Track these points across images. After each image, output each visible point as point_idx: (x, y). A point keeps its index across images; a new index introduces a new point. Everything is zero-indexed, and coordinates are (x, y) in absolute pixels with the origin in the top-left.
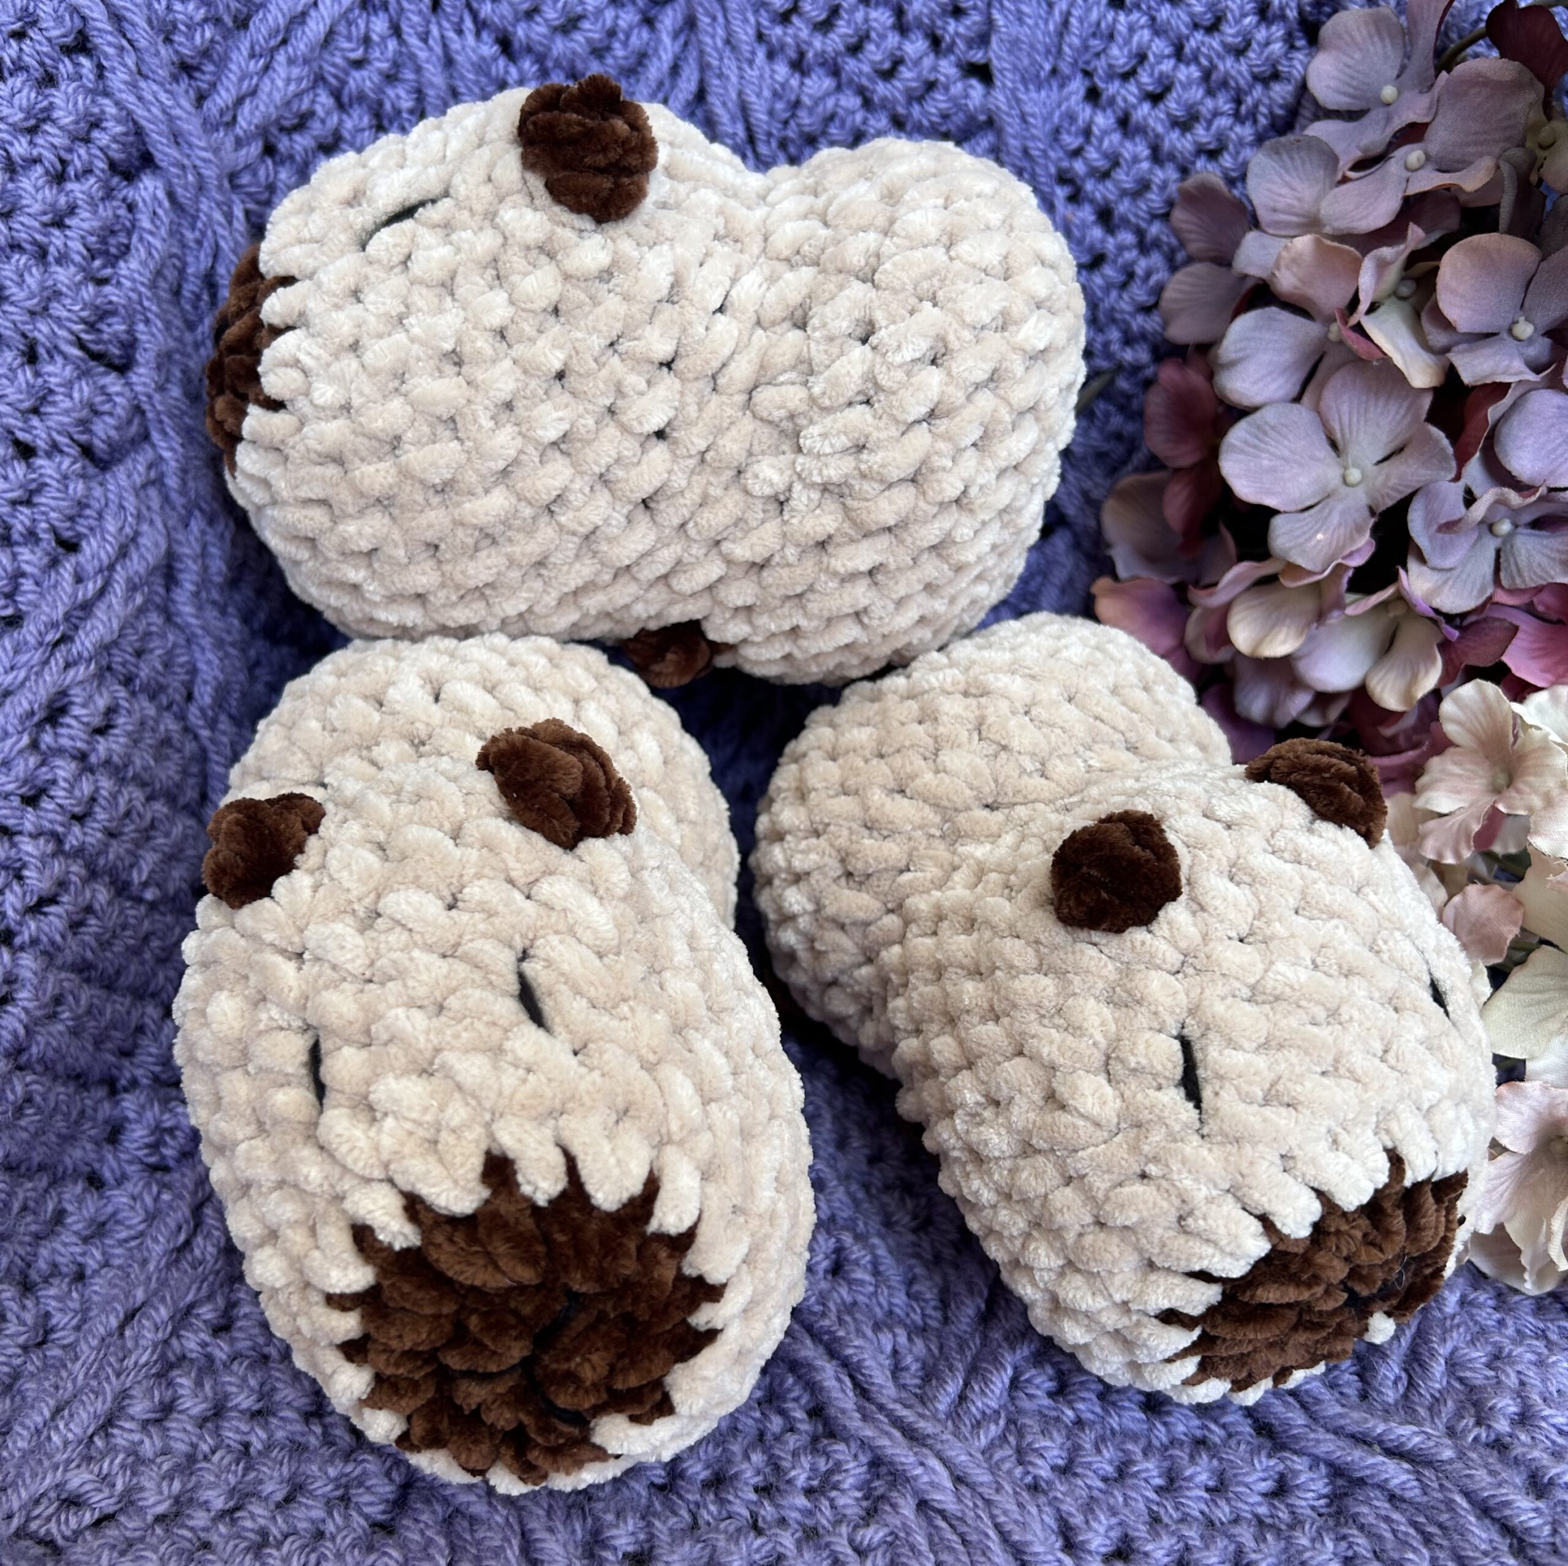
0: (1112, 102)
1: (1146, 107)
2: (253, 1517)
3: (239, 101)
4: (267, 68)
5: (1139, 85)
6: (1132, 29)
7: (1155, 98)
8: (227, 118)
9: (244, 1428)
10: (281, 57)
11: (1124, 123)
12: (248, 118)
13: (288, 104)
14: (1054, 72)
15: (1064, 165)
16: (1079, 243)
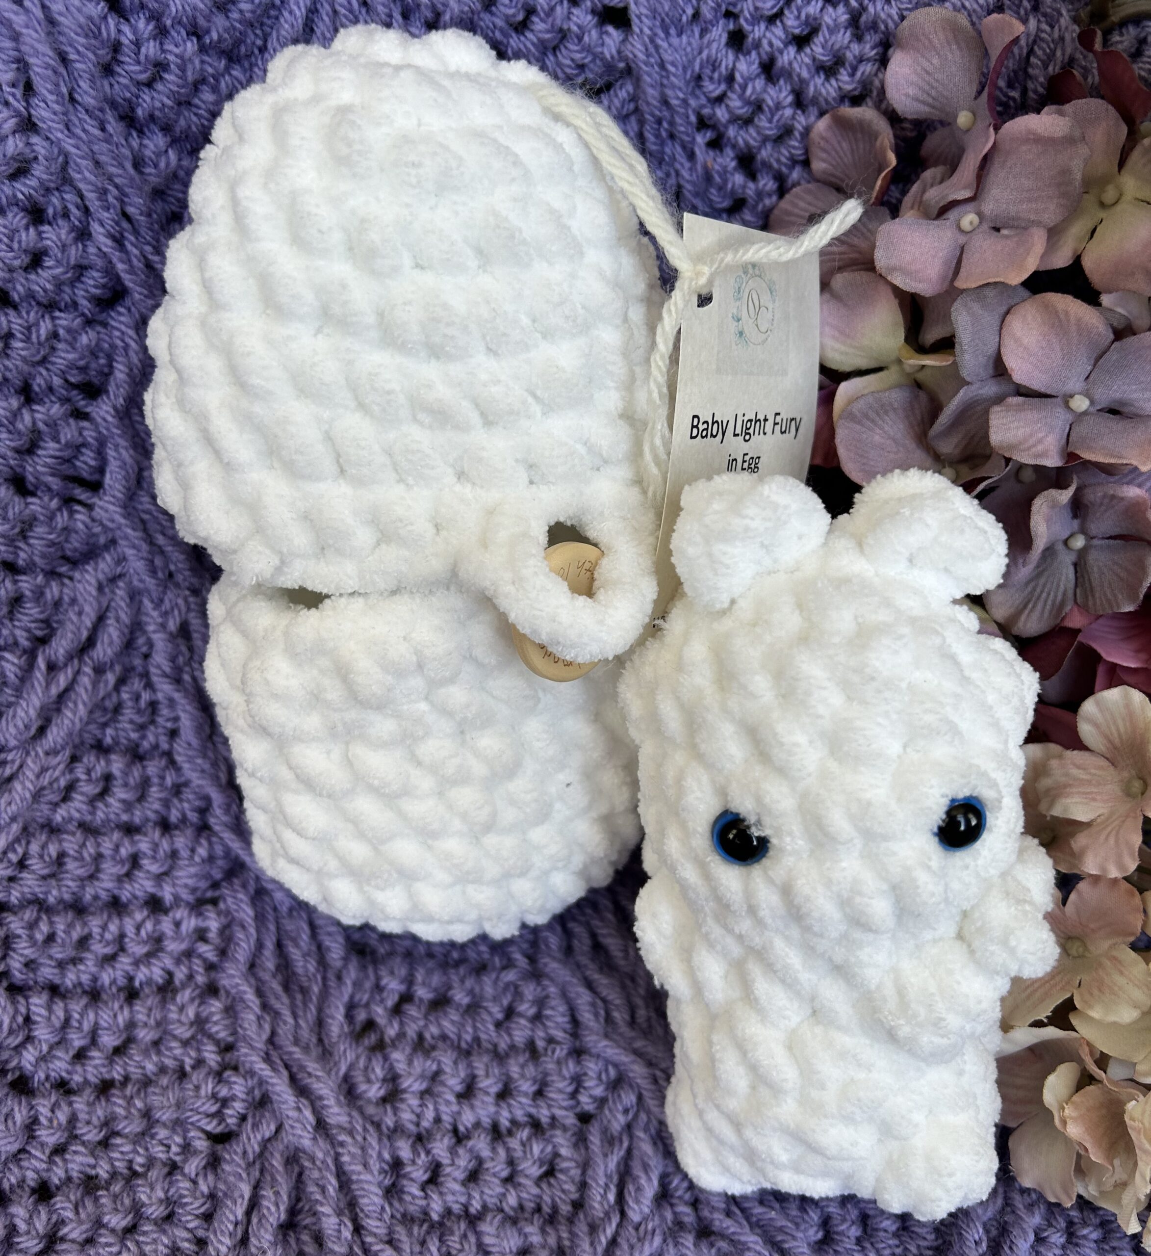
0: (757, 45)
1: (792, 51)
5: (785, 28)
7: (802, 42)
11: (768, 68)
14: (696, 15)
15: (706, 111)
16: (720, 189)
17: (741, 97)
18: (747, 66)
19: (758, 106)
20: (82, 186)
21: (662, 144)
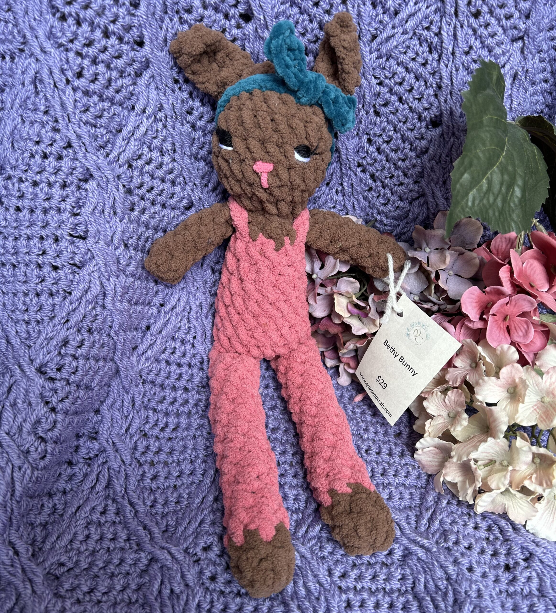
0: (375, 143)
1: (385, 145)
2: (110, 569)
3: (120, 154)
4: (128, 143)
5: (383, 139)
6: (381, 122)
7: (388, 142)
8: (117, 159)
9: (109, 543)
10: (132, 139)
11: (379, 150)
12: (123, 158)
13: (135, 152)
14: (357, 134)
15: (360, 161)
16: (365, 184)
17: (370, 158)
18: (372, 149)
19: (375, 160)
20: (186, 176)
21: (347, 171)
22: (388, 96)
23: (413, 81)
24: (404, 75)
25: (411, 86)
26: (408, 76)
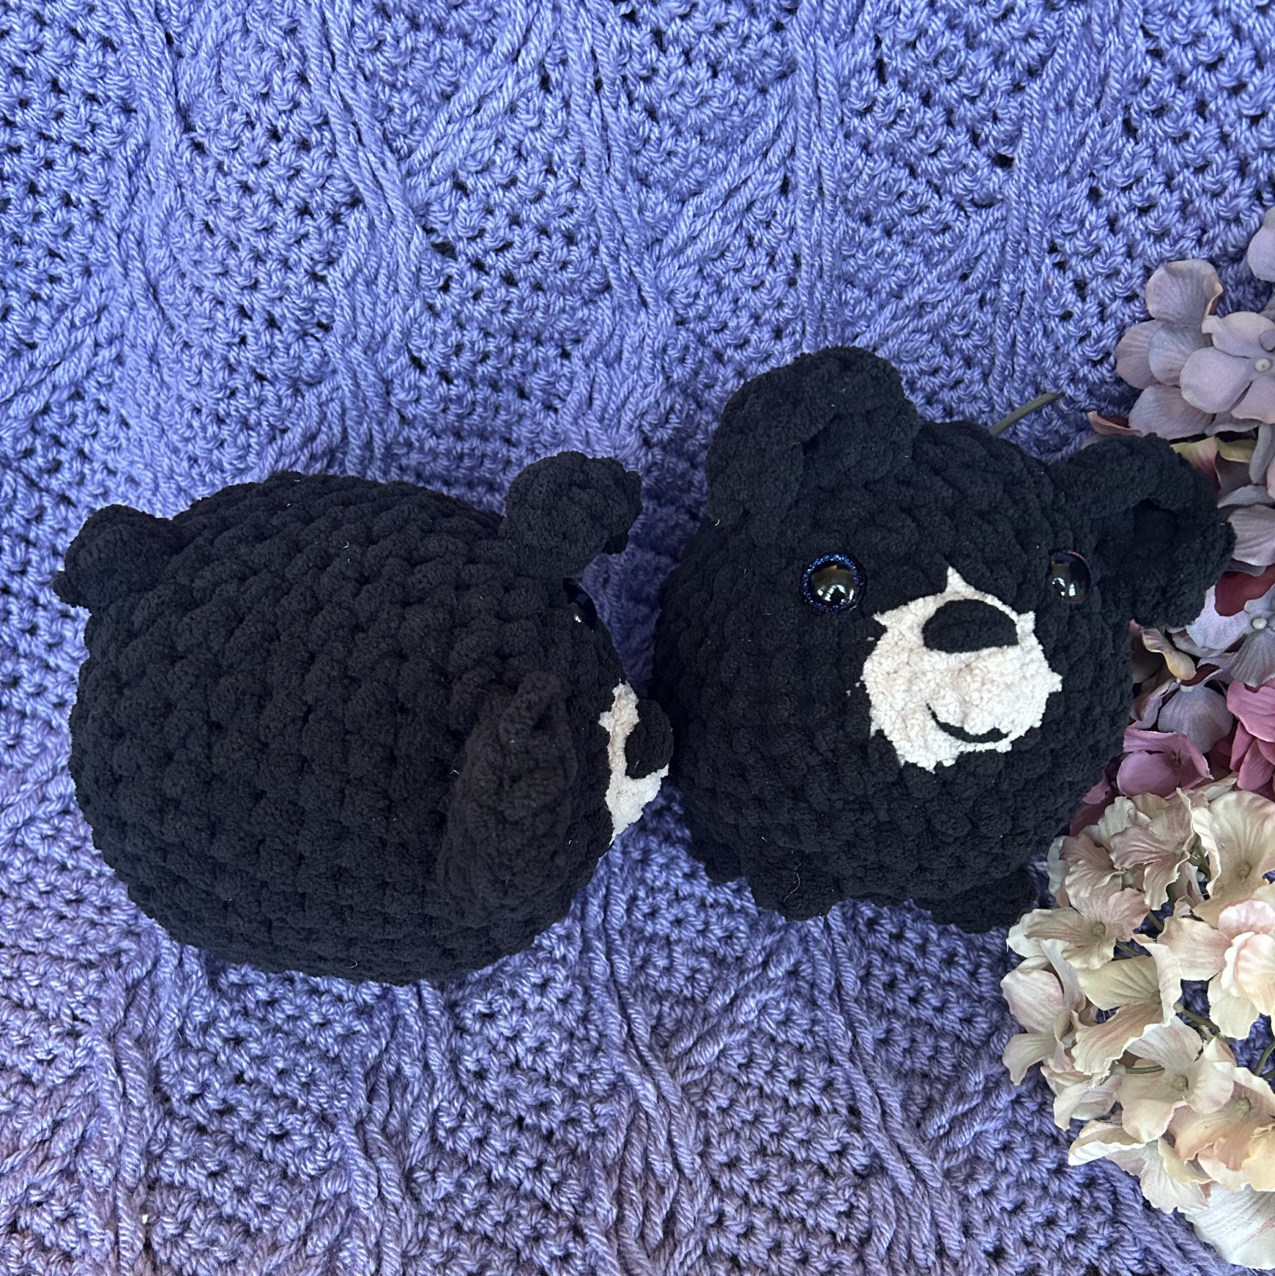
0: (1108, 204)
1: (1133, 216)
5: (1130, 200)
6: (1136, 156)
7: (1140, 212)
11: (1112, 223)
14: (1066, 172)
15: (1057, 241)
17: (1086, 239)
18: (1096, 217)
19: (1098, 249)
22: (1167, 92)
23: (1248, 67)
24: (1224, 44)
25: (1238, 78)
26: (1236, 50)
